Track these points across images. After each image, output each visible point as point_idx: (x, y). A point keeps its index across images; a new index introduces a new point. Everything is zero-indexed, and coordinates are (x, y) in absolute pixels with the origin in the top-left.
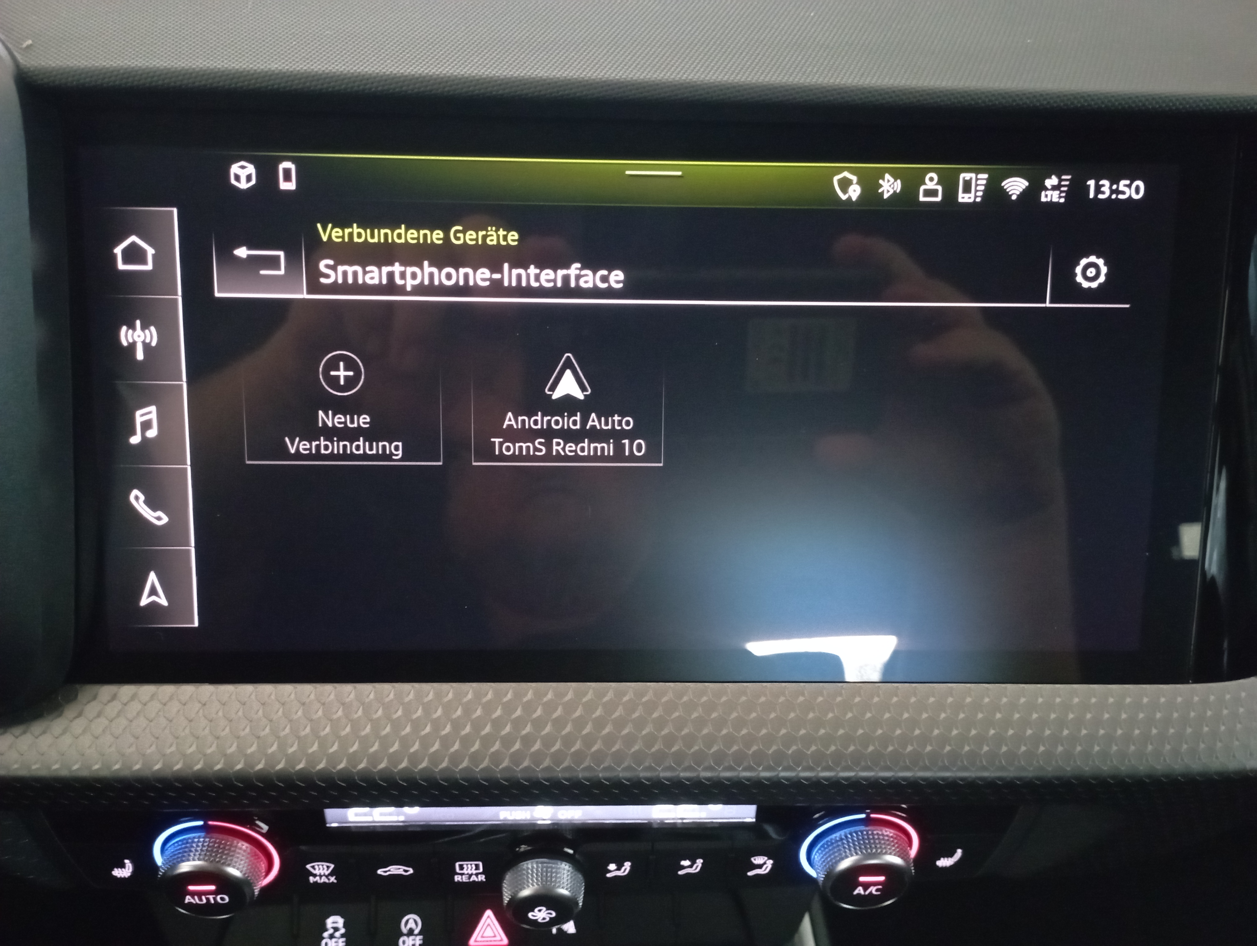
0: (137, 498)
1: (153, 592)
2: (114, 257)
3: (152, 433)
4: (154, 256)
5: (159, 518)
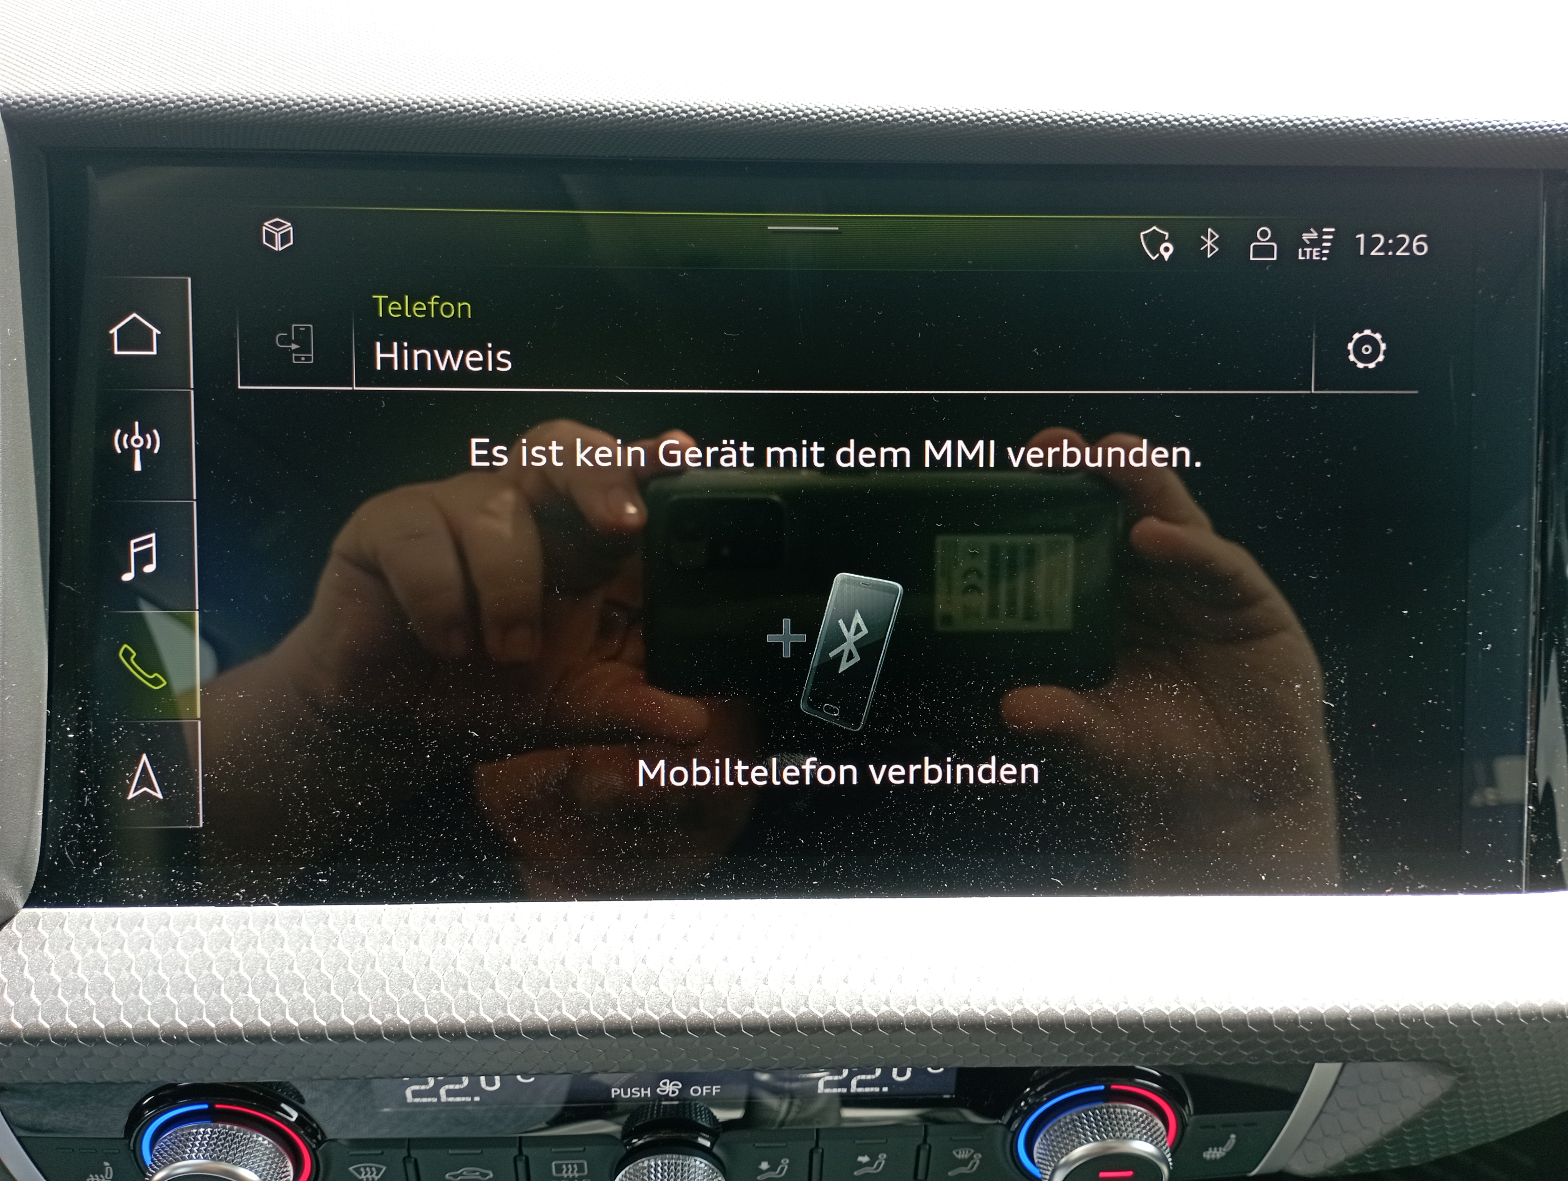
0: (127, 654)
1: (145, 780)
2: (109, 339)
3: (149, 569)
4: (161, 340)
5: (156, 682)
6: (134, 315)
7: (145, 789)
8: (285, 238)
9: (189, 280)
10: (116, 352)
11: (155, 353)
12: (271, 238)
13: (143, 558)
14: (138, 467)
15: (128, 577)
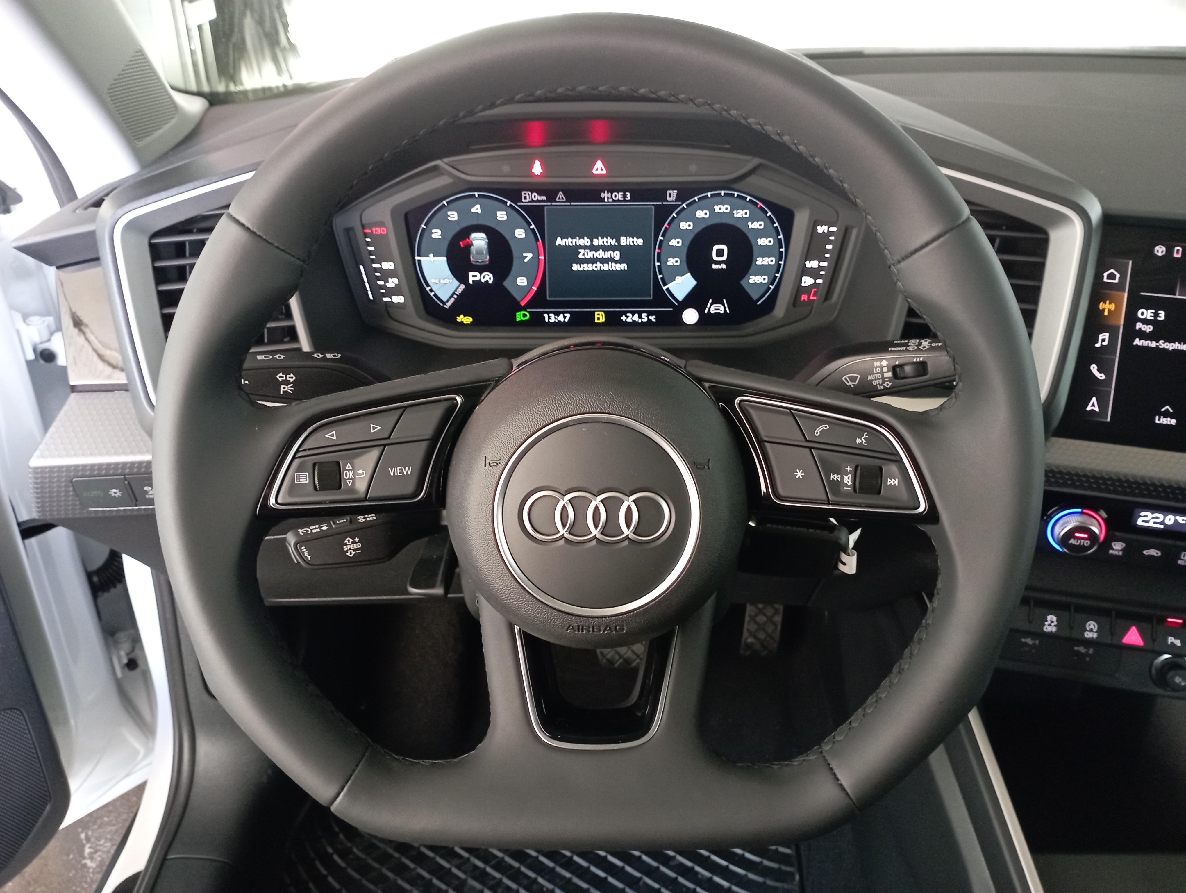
0: (1094, 368)
1: (1093, 405)
2: (1103, 276)
3: (1105, 343)
4: (1119, 278)
5: (1101, 377)
6: (1112, 271)
7: (1093, 408)
8: (1162, 252)
9: (1131, 262)
10: (1105, 280)
11: (1116, 281)
12: (1158, 251)
13: (1103, 340)
14: (1106, 313)
15: (1098, 345)
